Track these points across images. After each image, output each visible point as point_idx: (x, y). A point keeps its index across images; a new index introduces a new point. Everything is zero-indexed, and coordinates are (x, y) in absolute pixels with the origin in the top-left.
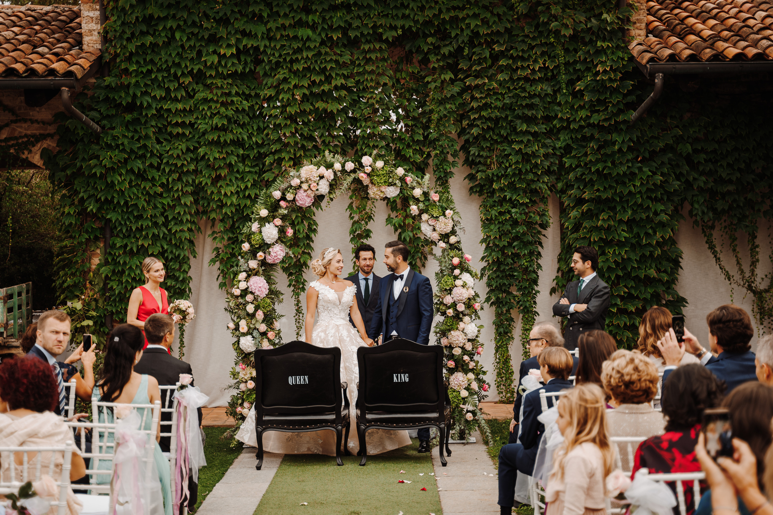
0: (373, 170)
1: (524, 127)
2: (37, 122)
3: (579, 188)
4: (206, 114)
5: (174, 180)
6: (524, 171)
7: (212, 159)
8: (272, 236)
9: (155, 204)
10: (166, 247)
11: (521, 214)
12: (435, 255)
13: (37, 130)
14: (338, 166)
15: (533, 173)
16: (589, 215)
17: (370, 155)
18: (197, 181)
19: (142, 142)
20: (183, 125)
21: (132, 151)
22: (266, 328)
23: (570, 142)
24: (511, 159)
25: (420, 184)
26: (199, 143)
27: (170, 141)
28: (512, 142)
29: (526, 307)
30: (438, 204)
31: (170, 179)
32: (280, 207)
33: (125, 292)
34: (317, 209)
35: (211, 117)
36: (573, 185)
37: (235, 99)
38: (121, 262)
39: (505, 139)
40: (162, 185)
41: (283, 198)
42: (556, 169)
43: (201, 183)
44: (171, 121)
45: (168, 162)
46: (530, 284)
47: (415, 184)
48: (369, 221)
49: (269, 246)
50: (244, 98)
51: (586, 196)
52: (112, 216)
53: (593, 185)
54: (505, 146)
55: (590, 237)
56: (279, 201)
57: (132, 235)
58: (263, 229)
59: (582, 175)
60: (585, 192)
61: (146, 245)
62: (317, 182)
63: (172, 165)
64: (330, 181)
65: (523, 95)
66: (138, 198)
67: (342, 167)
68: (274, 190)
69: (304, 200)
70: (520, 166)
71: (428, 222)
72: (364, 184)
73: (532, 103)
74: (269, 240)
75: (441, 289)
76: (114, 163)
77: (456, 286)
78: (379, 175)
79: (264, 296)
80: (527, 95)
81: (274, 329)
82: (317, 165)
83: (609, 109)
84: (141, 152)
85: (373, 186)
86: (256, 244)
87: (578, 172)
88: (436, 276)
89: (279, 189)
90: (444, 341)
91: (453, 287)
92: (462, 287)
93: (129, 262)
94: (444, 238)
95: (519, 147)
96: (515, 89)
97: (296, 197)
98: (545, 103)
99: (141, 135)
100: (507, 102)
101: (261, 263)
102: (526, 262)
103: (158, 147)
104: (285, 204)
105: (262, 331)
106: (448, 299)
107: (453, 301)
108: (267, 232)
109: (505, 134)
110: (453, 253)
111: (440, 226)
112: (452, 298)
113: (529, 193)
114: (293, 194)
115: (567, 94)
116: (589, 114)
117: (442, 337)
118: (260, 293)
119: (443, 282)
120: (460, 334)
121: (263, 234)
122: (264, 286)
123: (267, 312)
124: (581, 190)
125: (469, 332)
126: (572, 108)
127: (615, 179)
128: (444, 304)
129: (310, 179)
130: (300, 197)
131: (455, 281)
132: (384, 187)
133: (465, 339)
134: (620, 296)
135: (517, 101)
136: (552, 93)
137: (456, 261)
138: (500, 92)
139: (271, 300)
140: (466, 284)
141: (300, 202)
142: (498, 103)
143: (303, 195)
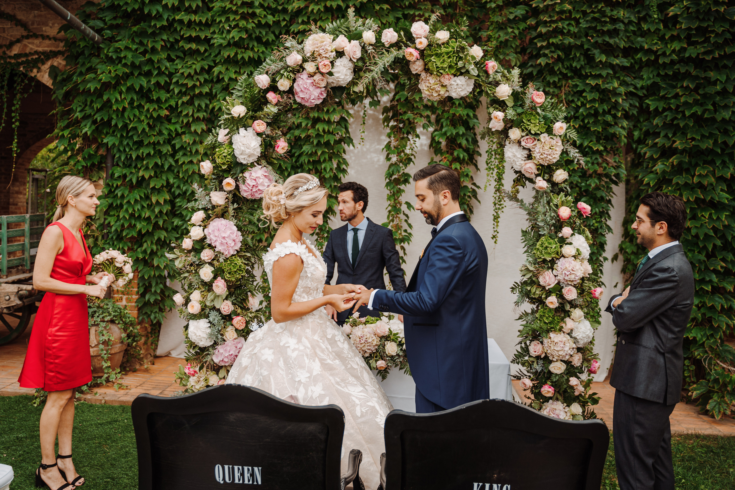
0: (430, 45)
1: (604, 58)
2: (48, 37)
3: (666, 136)
4: (223, 27)
5: (183, 102)
6: (601, 111)
7: (226, 80)
8: (248, 151)
9: (160, 131)
10: (171, 181)
11: (593, 164)
12: (522, 201)
13: (48, 47)
14: (369, 36)
15: (611, 115)
17: (426, 21)
18: (211, 107)
19: (147, 56)
20: (197, 40)
21: (133, 63)
22: (232, 308)
23: (658, 80)
24: (585, 97)
26: (214, 61)
27: (183, 59)
28: (587, 77)
30: (539, 110)
31: (180, 102)
32: (266, 102)
33: (122, 231)
34: (349, 146)
35: (229, 32)
36: (659, 133)
37: (258, 11)
38: (119, 195)
39: (577, 73)
40: (170, 108)
41: (273, 88)
42: (635, 112)
43: (214, 108)
44: (183, 35)
45: (177, 82)
47: (499, 77)
48: (409, 164)
49: (244, 168)
50: (269, 13)
51: (677, 146)
52: (109, 140)
54: (577, 81)
56: (267, 91)
57: (133, 165)
58: (236, 138)
59: (671, 120)
61: (147, 177)
62: (331, 60)
63: (183, 85)
64: (355, 61)
65: (603, 19)
66: (141, 121)
67: (376, 39)
68: (260, 74)
69: (309, 92)
70: (597, 105)
71: (519, 142)
72: (412, 69)
73: (615, 28)
74: (245, 157)
75: (536, 260)
76: (112, 78)
77: (563, 256)
78: (441, 54)
79: (232, 253)
80: (608, 20)
81: (248, 309)
82: (333, 34)
83: (712, 40)
84: (146, 68)
85: (429, 74)
86: (224, 164)
87: (666, 116)
88: (523, 236)
89: (267, 73)
90: (535, 349)
91: (558, 257)
92: (573, 258)
93: (128, 195)
94: (545, 173)
95: (596, 82)
96: (593, 12)
97: (295, 85)
98: (628, 32)
99: (147, 48)
100: (584, 26)
101: (230, 196)
102: (597, 222)
103: (168, 64)
104: (275, 98)
105: (224, 313)
106: (547, 278)
107: (556, 282)
108: (240, 144)
109: (578, 67)
110: (557, 200)
111: (541, 150)
112: (555, 276)
113: (604, 139)
114: (289, 79)
115: (657, 21)
116: (685, 46)
117: (531, 341)
118: (225, 247)
119: (540, 248)
120: (565, 339)
121: (234, 146)
122: (234, 236)
123: (237, 282)
124: (669, 139)
125: (580, 336)
126: (662, 39)
127: (715, 126)
128: (539, 285)
129: (320, 55)
130: (301, 87)
131: (561, 247)
132: (447, 77)
133: (573, 348)
134: (715, 271)
135: (596, 26)
136: (636, 21)
137: (565, 212)
138: (573, 16)
139: (244, 261)
140: (579, 254)
141: (301, 95)
142: (572, 29)
143: (306, 83)
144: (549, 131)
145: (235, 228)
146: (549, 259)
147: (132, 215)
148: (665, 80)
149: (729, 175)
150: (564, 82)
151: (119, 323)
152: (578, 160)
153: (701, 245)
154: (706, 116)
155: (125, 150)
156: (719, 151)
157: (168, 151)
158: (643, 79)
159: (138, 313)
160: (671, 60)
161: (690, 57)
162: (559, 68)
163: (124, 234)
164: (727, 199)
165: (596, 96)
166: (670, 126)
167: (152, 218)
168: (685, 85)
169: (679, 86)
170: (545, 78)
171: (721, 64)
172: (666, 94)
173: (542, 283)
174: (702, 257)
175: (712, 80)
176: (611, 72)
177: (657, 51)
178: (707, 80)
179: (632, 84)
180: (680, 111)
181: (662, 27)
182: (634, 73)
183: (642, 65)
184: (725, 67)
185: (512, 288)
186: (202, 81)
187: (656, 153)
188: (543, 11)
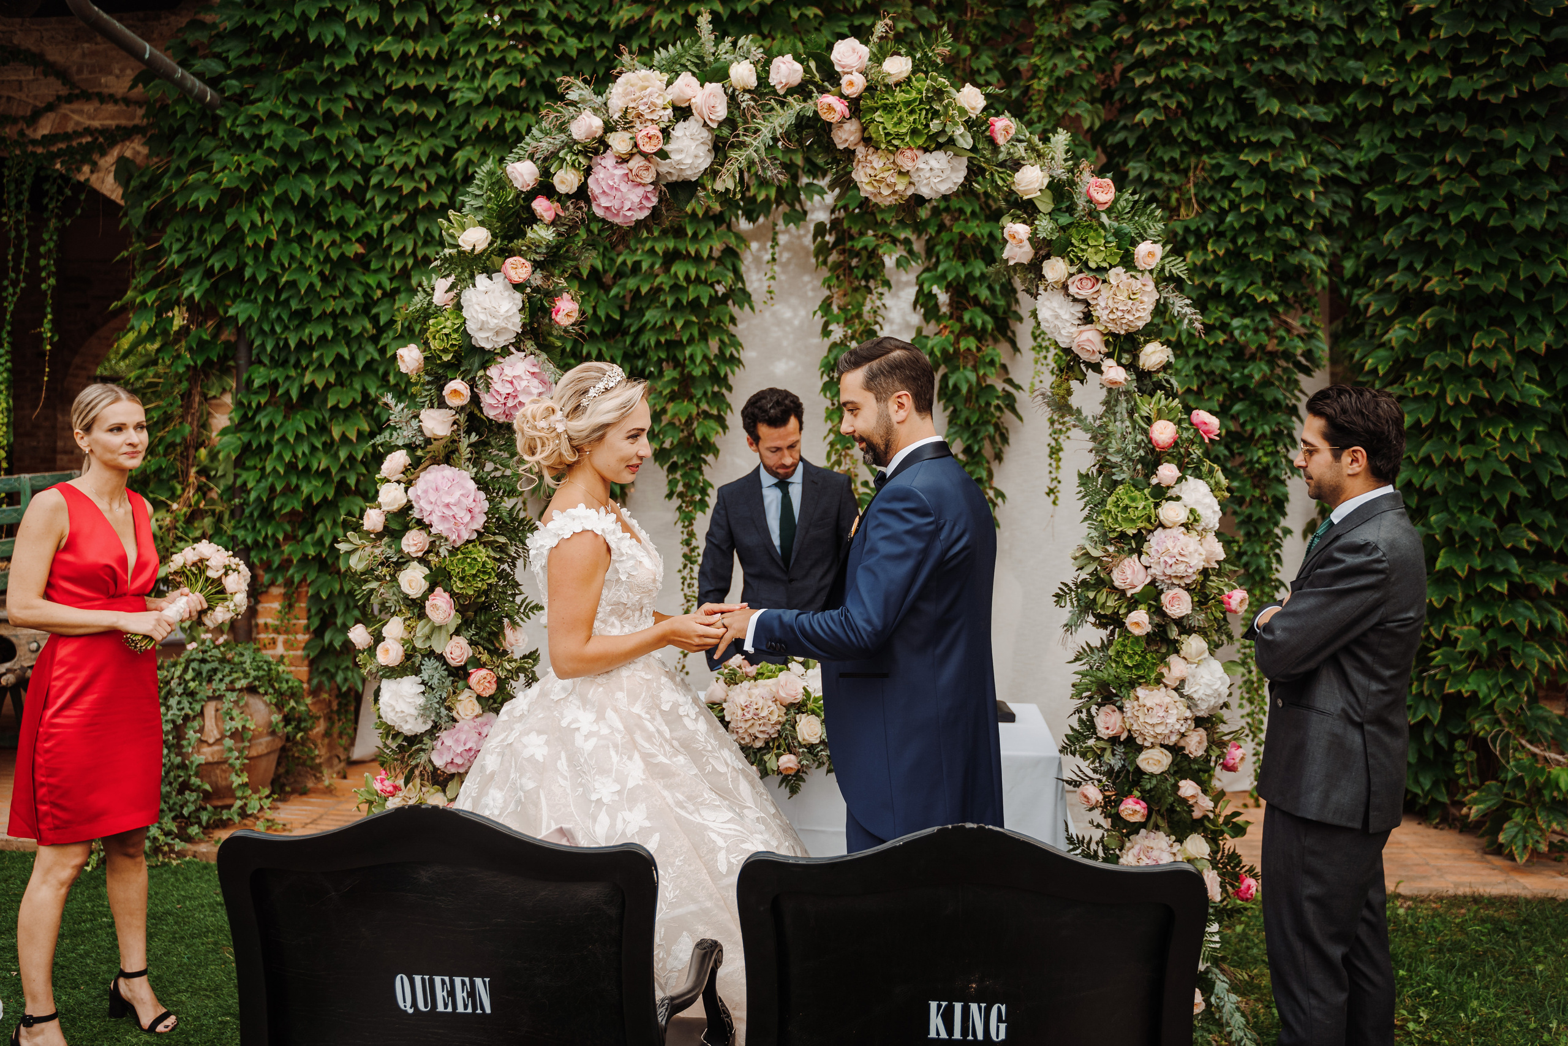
0: (870, 89)
1: (1275, 107)
2: (112, 98)
3: (1410, 268)
4: (474, 64)
5: (393, 227)
6: (1271, 219)
8: (493, 322)
9: (347, 288)
11: (1256, 331)
12: (1079, 412)
13: (113, 118)
14: (743, 73)
15: (1294, 226)
16: (1437, 338)
17: (864, 37)
19: (316, 132)
20: (419, 94)
21: (285, 147)
22: (468, 652)
23: (1392, 149)
24: (1237, 191)
25: (1040, 155)
26: (457, 138)
27: (391, 135)
28: (1240, 147)
29: (1258, 570)
31: (387, 226)
32: (533, 219)
33: (271, 500)
35: (486, 75)
36: (1395, 263)
37: (545, 30)
38: (264, 425)
39: (1220, 140)
40: (367, 240)
41: (545, 188)
42: (1345, 220)
44: (391, 85)
45: (380, 183)
46: (1268, 511)
47: (1020, 150)
49: (487, 358)
50: (571, 32)
51: (1435, 285)
52: (239, 311)
53: (1448, 262)
54: (1220, 158)
55: (1442, 394)
56: (532, 195)
57: (292, 361)
58: (469, 297)
59: (1423, 234)
60: (1428, 279)
61: (320, 385)
62: (662, 125)
63: (392, 190)
64: (715, 126)
65: (1273, 24)
66: (305, 269)
67: (759, 78)
68: (519, 160)
69: (619, 194)
70: (1262, 207)
71: (1065, 287)
72: (836, 140)
73: (1299, 43)
74: (489, 334)
75: (1105, 534)
76: (242, 179)
77: (1161, 525)
78: (894, 106)
79: (466, 537)
80: (1283, 25)
81: (505, 653)
82: (669, 70)
83: (1504, 62)
84: (315, 158)
85: (871, 150)
86: (445, 351)
87: (1410, 225)
88: (1081, 484)
89: (531, 157)
90: (1108, 722)
91: (1150, 527)
92: (1183, 529)
93: (281, 425)
94: (1123, 350)
95: (1260, 157)
96: (1251, 9)
97: (591, 181)
98: (1327, 49)
99: (316, 115)
100: (1233, 40)
101: (462, 418)
102: (1266, 454)
103: (360, 148)
104: (550, 209)
105: (453, 663)
106: (1128, 572)
107: (1149, 580)
108: (477, 307)
109: (1222, 127)
110: (1147, 407)
111: (1110, 302)
112: (1146, 568)
113: (1279, 279)
114: (578, 169)
115: (1387, 24)
116: (1448, 75)
117: (1100, 705)
118: (452, 525)
119: (1114, 510)
120: (1167, 700)
121: (464, 313)
122: (468, 502)
123: (479, 596)
124: (1416, 274)
125: (1201, 692)
126: (1399, 61)
127: (1512, 244)
128: (1114, 589)
129: (639, 116)
130: (603, 183)
131: (1157, 505)
132: (908, 153)
133: (1186, 719)
134: (1516, 552)
135: (1259, 38)
136: (1343, 25)
137: (1164, 432)
138: (1210, 20)
139: (492, 554)
140: (1195, 520)
141: (604, 202)
142: (1207, 46)
143: (612, 176)
144: (1128, 262)
145: (472, 485)
146: (1131, 532)
147: (291, 467)
148: (1407, 150)
149: (1542, 348)
150: (1193, 161)
151: (266, 693)
152: (1191, 322)
153: (1485, 497)
154: (1492, 223)
155: (273, 330)
156: (1522, 297)
157: (364, 329)
158: (1360, 149)
159: (310, 672)
160: (1419, 106)
161: (1458, 99)
162: (1182, 132)
163: (275, 507)
164: (1540, 397)
165: (1259, 186)
166: (1415, 246)
167: (334, 471)
168: (1448, 158)
169: (1436, 161)
170: (1152, 153)
171: (1523, 113)
172: (1408, 179)
173: (1116, 584)
174: (1489, 523)
175: (1506, 146)
176: (1291, 135)
177: (1389, 87)
178: (1495, 145)
179: (1336, 160)
180: (1440, 215)
181: (1397, 36)
182: (1342, 136)
183: (1358, 120)
184: (1533, 117)
185: (1057, 595)
186: (433, 180)
187: (1390, 304)
188: (1147, 10)
